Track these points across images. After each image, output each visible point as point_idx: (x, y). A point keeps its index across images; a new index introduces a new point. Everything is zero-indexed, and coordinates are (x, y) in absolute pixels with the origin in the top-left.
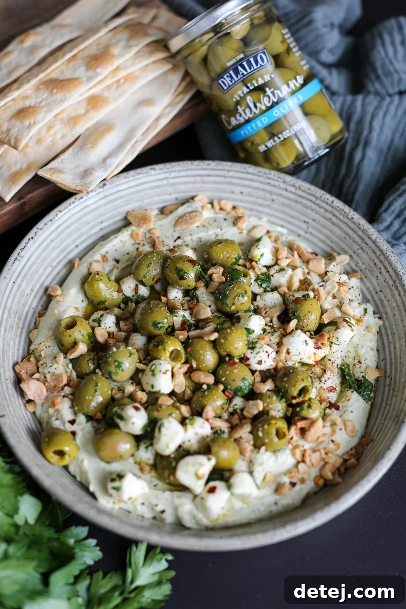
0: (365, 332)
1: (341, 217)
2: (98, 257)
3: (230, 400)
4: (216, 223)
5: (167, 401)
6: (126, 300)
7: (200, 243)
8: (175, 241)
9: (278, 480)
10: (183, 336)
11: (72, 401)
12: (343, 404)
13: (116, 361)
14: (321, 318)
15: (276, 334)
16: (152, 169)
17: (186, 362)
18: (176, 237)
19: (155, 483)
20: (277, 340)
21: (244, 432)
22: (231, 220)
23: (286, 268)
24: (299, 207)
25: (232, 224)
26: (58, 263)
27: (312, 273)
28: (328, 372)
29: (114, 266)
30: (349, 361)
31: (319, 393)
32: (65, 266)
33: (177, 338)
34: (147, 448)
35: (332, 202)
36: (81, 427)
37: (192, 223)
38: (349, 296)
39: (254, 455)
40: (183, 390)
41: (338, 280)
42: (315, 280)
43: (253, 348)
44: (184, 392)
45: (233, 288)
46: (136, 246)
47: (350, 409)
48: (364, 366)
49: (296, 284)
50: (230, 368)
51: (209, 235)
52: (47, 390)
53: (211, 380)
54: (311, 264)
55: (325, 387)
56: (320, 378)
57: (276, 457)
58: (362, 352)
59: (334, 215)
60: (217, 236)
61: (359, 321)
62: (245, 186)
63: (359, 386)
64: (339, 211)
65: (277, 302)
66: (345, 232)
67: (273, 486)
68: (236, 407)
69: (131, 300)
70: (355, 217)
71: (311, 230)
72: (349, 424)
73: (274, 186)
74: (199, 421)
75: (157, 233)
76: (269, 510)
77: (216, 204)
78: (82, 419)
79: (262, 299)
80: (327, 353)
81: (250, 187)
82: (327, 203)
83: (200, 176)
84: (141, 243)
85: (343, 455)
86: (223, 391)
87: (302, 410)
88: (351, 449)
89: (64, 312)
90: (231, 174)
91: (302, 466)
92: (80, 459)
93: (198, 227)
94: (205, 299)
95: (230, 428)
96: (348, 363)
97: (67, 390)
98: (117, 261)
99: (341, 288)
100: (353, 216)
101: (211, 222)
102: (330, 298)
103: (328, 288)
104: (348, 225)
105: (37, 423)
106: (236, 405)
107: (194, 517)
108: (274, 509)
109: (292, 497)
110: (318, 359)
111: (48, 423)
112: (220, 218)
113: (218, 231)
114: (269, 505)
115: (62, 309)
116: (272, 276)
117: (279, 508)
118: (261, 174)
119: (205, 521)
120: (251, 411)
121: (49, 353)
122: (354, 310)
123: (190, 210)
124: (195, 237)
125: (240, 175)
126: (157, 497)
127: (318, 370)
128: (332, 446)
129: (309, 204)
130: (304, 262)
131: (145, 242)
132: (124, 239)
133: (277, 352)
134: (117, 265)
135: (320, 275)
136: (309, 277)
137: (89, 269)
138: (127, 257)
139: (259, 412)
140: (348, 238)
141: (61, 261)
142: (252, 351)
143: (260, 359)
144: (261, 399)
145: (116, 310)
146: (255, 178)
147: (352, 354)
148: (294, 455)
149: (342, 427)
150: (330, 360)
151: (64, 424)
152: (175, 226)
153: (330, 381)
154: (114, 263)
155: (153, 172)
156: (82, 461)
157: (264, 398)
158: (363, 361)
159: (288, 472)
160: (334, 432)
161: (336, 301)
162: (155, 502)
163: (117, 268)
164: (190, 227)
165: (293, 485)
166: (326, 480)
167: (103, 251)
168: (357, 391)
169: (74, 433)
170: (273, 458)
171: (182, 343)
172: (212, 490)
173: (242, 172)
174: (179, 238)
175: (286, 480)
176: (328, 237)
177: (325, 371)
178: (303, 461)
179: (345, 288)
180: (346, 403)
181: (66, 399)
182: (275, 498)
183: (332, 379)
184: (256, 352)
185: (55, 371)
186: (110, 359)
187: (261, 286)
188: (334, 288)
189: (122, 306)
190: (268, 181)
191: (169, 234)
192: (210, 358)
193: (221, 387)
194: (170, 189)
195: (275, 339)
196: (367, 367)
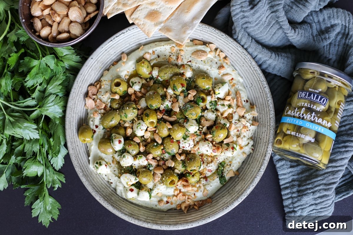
0: (241, 154)
1: (265, 96)
2: (151, 51)
3: (163, 154)
4: (211, 63)
5: (138, 140)
6: (152, 78)
7: (198, 69)
8: (187, 62)
9: (162, 198)
10: (160, 116)
11: (102, 117)
12: (210, 180)
13: (125, 113)
14: (224, 139)
15: (200, 137)
17: (155, 127)
18: (189, 61)
19: (115, 170)
20: (198, 140)
21: (159, 172)
22: (219, 65)
23: (225, 106)
24: (252, 77)
25: (217, 67)
26: (134, 43)
27: (236, 113)
28: (213, 164)
29: (156, 58)
30: (227, 162)
31: (204, 169)
32: (136, 45)
33: (157, 116)
34: (119, 155)
35: (265, 87)
36: (99, 131)
37: (199, 58)
38: (245, 134)
39: (158, 184)
40: (148, 138)
41: (245, 124)
42: (236, 117)
43: (185, 139)
44: (148, 139)
45: (191, 109)
46: (171, 54)
47: (211, 184)
48: (230, 168)
49: (226, 115)
50: (170, 143)
51: (204, 67)
52: (95, 105)
53: (160, 142)
54: (239, 109)
55: (207, 168)
56: (208, 163)
57: (167, 189)
58: (234, 162)
59: (263, 92)
60: (207, 70)
61: (241, 148)
62: (234, 53)
63: (222, 177)
64: (265, 93)
65: (212, 119)
66: (263, 102)
67: (159, 199)
68: (165, 157)
69: (154, 79)
70: (270, 101)
71: (252, 88)
72: (206, 191)
74: (144, 158)
75: (182, 53)
76: (152, 206)
77: (218, 51)
78: (101, 127)
79: (207, 113)
80: (218, 154)
81: (236, 54)
82: (263, 86)
84: (173, 54)
85: (195, 201)
86: (162, 150)
87: (189, 176)
88: (201, 201)
89: (122, 71)
91: (175, 198)
92: (92, 144)
93: (202, 61)
94: (181, 102)
95: (156, 165)
96: (226, 162)
97: (102, 111)
98: (159, 57)
99: (243, 129)
100: (269, 100)
101: (209, 61)
102: (236, 130)
103: (238, 125)
104: (265, 102)
105: (86, 114)
106: (165, 156)
107: (121, 193)
108: (154, 207)
109: (163, 206)
110: (212, 155)
111: (89, 119)
112: (215, 61)
113: (209, 68)
114: (153, 205)
115: (121, 69)
116: (218, 105)
117: (156, 208)
118: (243, 53)
119: (124, 197)
120: (168, 164)
121: (105, 87)
122: (243, 142)
123: (203, 49)
124: (197, 65)
125: (234, 48)
126: (112, 177)
127: (210, 159)
128: (193, 196)
129: (256, 80)
130: (237, 105)
131: (175, 55)
132: (166, 48)
133: (195, 145)
134: (157, 58)
135: (240, 116)
136: (234, 115)
137: (144, 55)
138: (164, 57)
139: (171, 167)
140: (263, 106)
141: (135, 43)
142: (183, 140)
143: (185, 146)
144: (175, 162)
145: (144, 82)
146: (240, 53)
147: (230, 159)
148: (174, 192)
149: (203, 190)
150: (217, 159)
151: (93, 125)
152: (192, 54)
153: (212, 167)
154: (157, 57)
156: (92, 145)
157: (177, 162)
158: (232, 166)
159: (168, 197)
160: (197, 191)
161: (238, 133)
162: (110, 178)
163: (157, 60)
164: (198, 59)
165: (167, 202)
166: (181, 209)
167: (154, 49)
168: (220, 178)
169: (95, 132)
170: (165, 189)
171: (158, 119)
172: (132, 190)
174: (190, 61)
175: (165, 199)
176: (257, 98)
177: (212, 162)
178: (176, 196)
179: (245, 130)
180: (211, 181)
181: (100, 115)
182: (157, 203)
183: (213, 167)
184: (185, 142)
185: (103, 99)
186: (123, 111)
187: (211, 106)
188: (240, 127)
189: (148, 80)
190: (245, 58)
191: (187, 57)
192: (165, 132)
193: (162, 148)
195: (197, 139)
196: (231, 170)
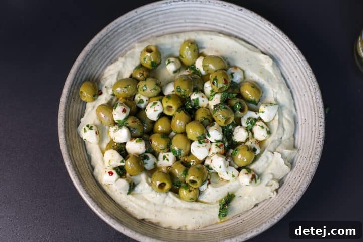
16: (269, 24)
24: (309, 111)
35: (320, 126)
59: (315, 132)
62: (300, 76)
70: (320, 143)
71: (303, 125)
73: (310, 90)
81: (301, 78)
83: (287, 50)
90: (299, 63)
116: (256, 125)
118: (310, 78)
125: (302, 69)
129: (313, 115)
146: (307, 77)
155: (268, 26)
169: (101, 93)
172: (111, 174)
173: (304, 69)
190: (310, 84)
194: (269, 41)
